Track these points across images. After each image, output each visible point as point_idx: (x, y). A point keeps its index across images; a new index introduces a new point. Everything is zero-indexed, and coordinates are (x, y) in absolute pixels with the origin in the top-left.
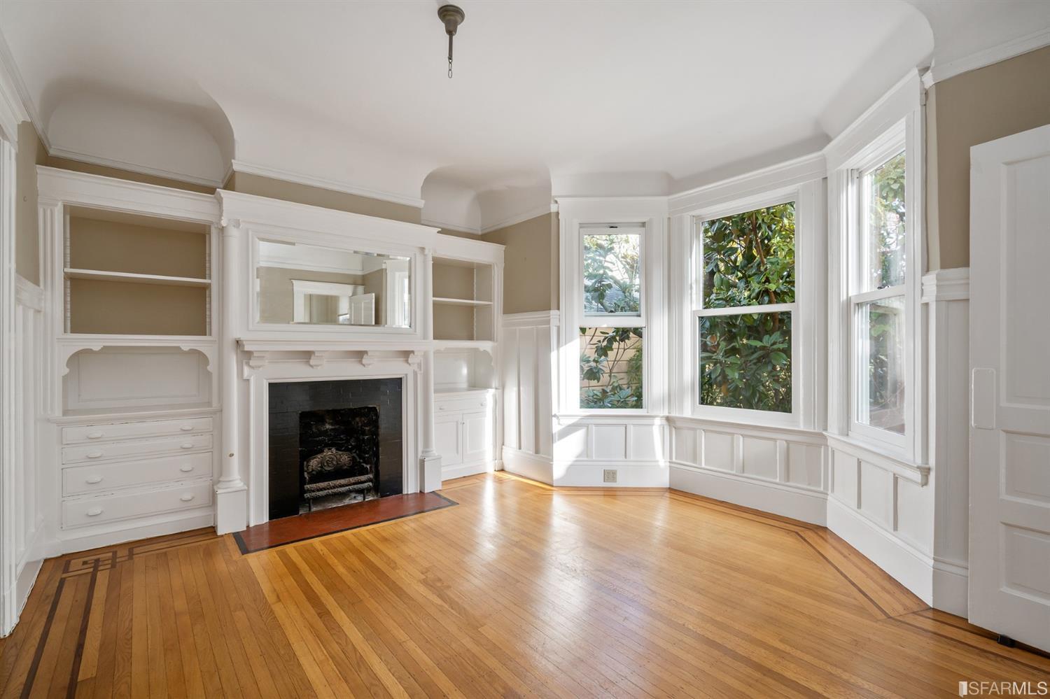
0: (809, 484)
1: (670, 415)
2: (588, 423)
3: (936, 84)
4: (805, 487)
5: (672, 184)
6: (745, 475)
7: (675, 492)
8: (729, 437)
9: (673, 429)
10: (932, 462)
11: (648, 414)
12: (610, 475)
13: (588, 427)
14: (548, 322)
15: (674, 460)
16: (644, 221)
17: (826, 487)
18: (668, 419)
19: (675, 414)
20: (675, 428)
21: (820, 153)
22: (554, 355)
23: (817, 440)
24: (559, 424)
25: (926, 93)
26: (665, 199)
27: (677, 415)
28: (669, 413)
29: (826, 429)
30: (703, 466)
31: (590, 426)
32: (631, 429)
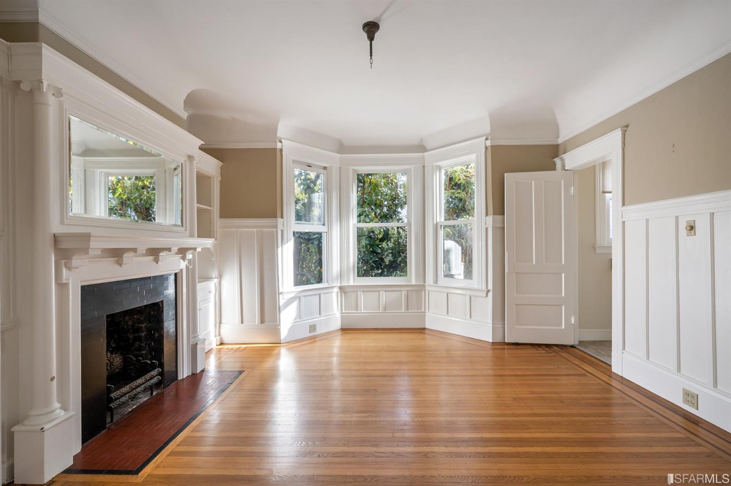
0: (418, 310)
1: (342, 285)
2: (299, 295)
3: (491, 146)
4: (416, 311)
5: (342, 148)
6: (386, 311)
7: (344, 330)
8: (377, 293)
9: (343, 294)
10: (490, 287)
11: (330, 286)
12: (313, 328)
13: (300, 299)
14: (276, 227)
15: (344, 311)
16: (326, 166)
17: (425, 309)
18: (340, 288)
19: (345, 284)
20: (344, 292)
21: (423, 154)
22: (280, 250)
23: (421, 288)
24: (283, 299)
25: (486, 148)
26: (339, 155)
27: (346, 284)
28: (341, 284)
29: (425, 282)
30: (363, 311)
31: (301, 298)
32: (322, 296)
